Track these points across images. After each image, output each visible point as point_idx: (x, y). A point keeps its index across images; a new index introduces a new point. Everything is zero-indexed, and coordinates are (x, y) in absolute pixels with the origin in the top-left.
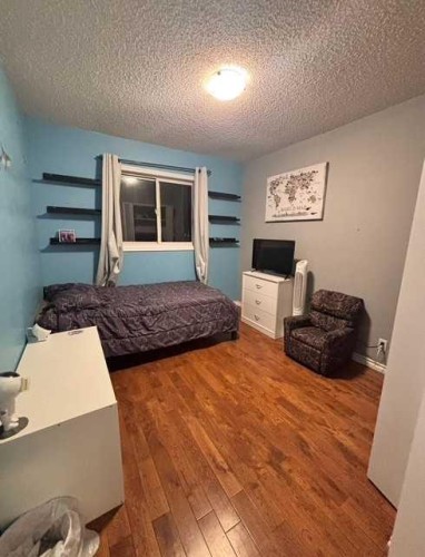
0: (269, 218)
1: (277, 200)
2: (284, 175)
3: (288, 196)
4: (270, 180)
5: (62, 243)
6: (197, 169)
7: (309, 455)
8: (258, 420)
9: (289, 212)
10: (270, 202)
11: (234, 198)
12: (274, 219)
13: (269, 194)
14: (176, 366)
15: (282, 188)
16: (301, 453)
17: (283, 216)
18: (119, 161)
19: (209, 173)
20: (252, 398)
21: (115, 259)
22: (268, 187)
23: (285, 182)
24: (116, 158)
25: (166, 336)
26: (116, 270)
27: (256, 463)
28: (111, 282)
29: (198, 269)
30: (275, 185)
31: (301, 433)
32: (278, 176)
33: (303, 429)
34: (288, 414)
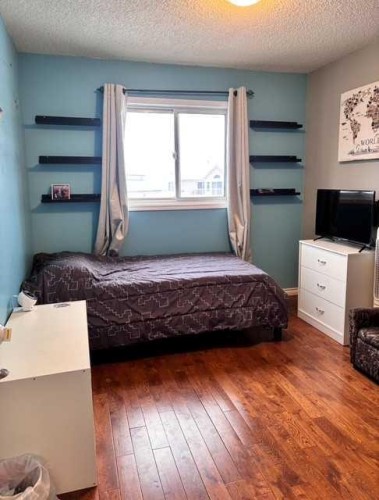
0: (343, 156)
1: (355, 127)
2: (364, 89)
3: (371, 120)
4: (345, 96)
5: (55, 201)
6: (231, 91)
7: (337, 486)
8: (278, 439)
9: (372, 147)
10: (345, 131)
11: (292, 126)
12: (352, 158)
13: (343, 118)
14: (186, 365)
15: (362, 108)
16: (325, 482)
17: (364, 152)
18: (124, 91)
19: (250, 94)
20: (279, 412)
21: (118, 222)
22: (343, 108)
23: (367, 100)
24: (120, 88)
25: (180, 321)
26: (119, 236)
27: (259, 480)
28: (113, 251)
29: (233, 235)
30: (352, 103)
31: (336, 462)
32: (355, 91)
33: (339, 457)
34: (325, 438)
